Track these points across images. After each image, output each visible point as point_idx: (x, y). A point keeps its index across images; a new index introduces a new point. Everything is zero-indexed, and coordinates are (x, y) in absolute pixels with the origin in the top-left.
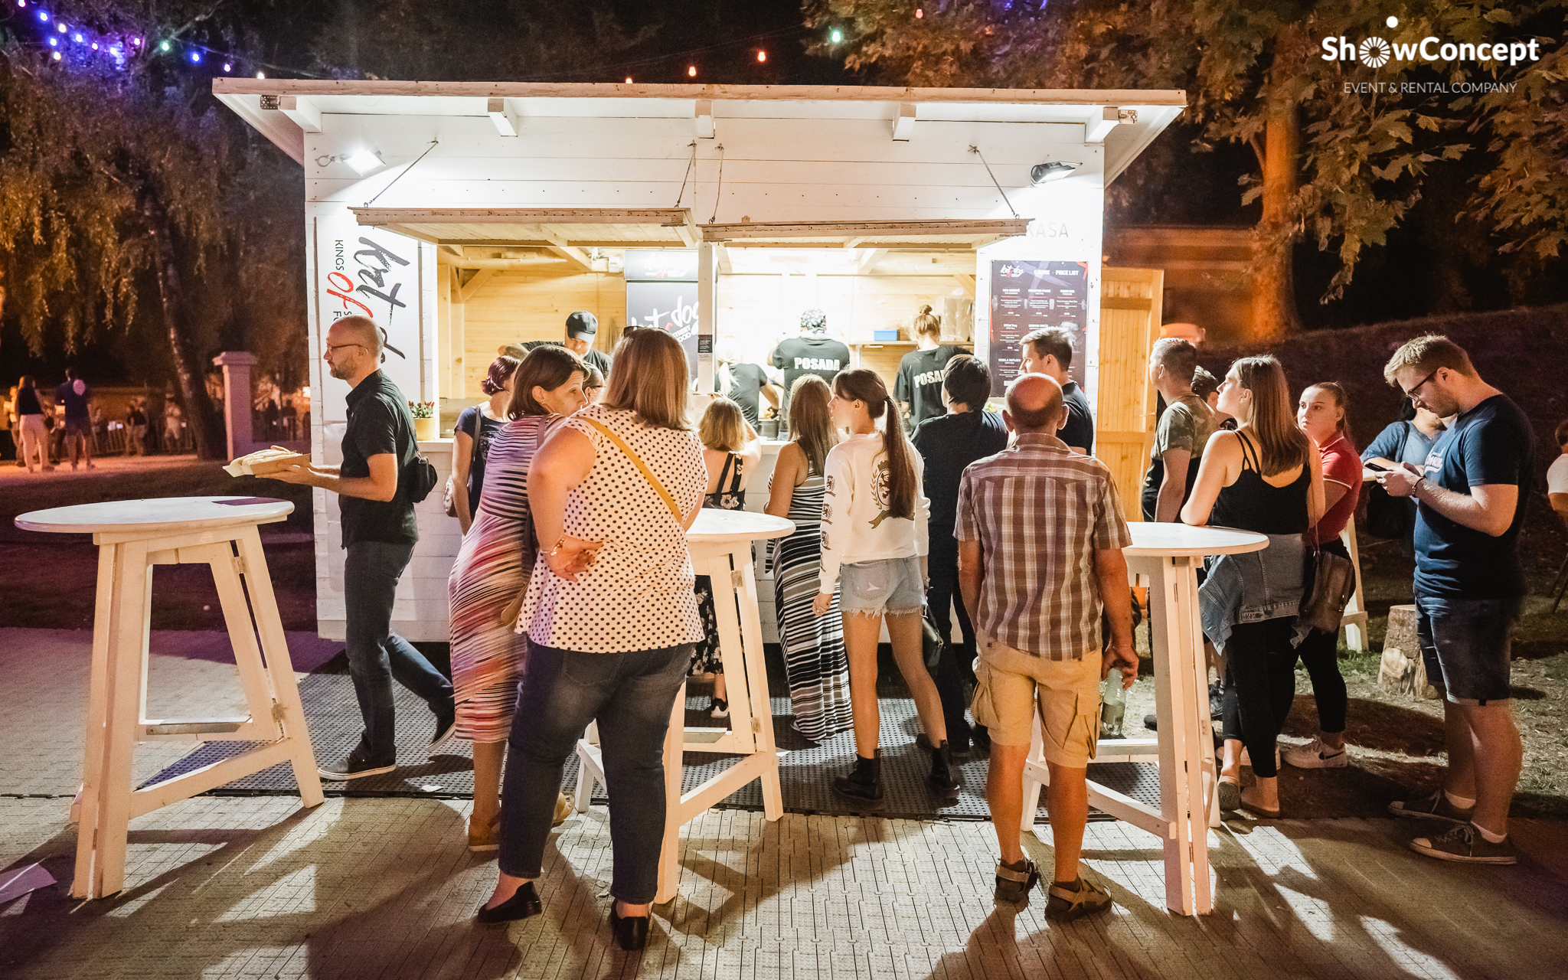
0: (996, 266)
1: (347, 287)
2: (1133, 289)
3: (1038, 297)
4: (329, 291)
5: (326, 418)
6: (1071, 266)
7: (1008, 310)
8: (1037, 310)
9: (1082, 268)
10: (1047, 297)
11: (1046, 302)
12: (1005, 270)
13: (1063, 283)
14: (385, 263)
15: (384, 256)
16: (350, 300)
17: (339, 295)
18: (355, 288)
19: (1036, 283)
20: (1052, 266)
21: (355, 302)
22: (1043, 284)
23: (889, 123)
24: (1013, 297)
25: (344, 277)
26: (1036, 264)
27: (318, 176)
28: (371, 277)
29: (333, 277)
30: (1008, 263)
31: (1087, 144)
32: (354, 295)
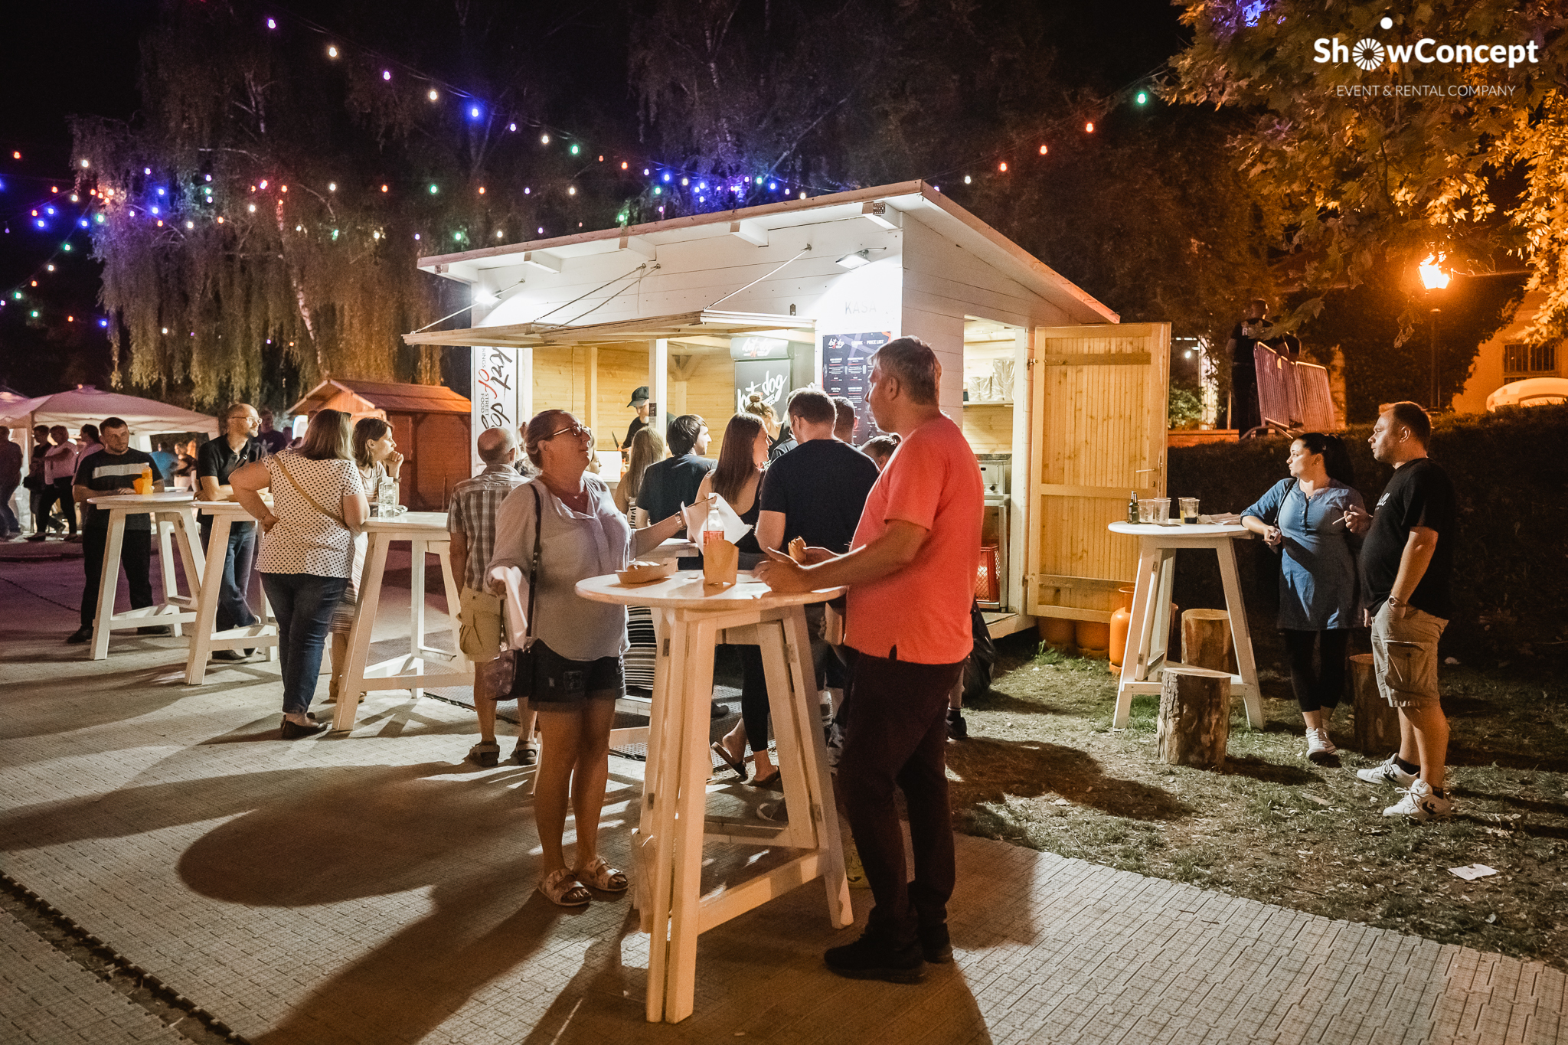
0: (826, 340)
1: (488, 378)
2: (1136, 344)
4: (480, 380)
6: (877, 336)
7: (834, 376)
8: (854, 375)
12: (832, 343)
14: (503, 361)
15: (502, 357)
17: (483, 383)
18: (491, 378)
19: (853, 352)
20: (865, 337)
21: (490, 387)
22: (858, 353)
24: (836, 365)
25: (485, 372)
26: (852, 336)
28: (496, 371)
29: (481, 372)
30: (834, 337)
31: (889, 231)
32: (489, 383)
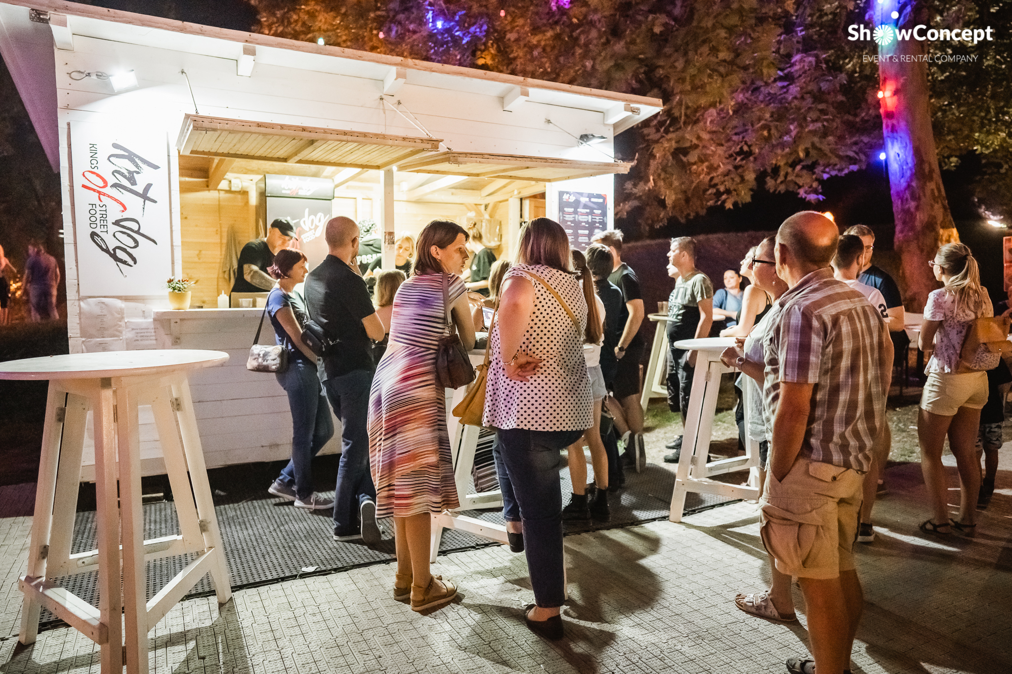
0: (561, 194)
1: (102, 184)
3: (583, 214)
4: (84, 186)
5: (81, 294)
6: (599, 196)
7: (568, 221)
8: (582, 222)
9: (604, 198)
10: (587, 214)
11: (586, 217)
12: (565, 197)
13: (595, 206)
14: (137, 166)
15: (137, 160)
16: (104, 194)
17: (94, 190)
18: (110, 184)
19: (582, 205)
20: (590, 196)
21: (109, 196)
22: (585, 207)
23: (502, 99)
24: (569, 214)
25: (98, 175)
26: (581, 194)
27: (70, 87)
28: (125, 177)
29: (87, 174)
30: (567, 193)
31: (605, 125)
32: (108, 190)
